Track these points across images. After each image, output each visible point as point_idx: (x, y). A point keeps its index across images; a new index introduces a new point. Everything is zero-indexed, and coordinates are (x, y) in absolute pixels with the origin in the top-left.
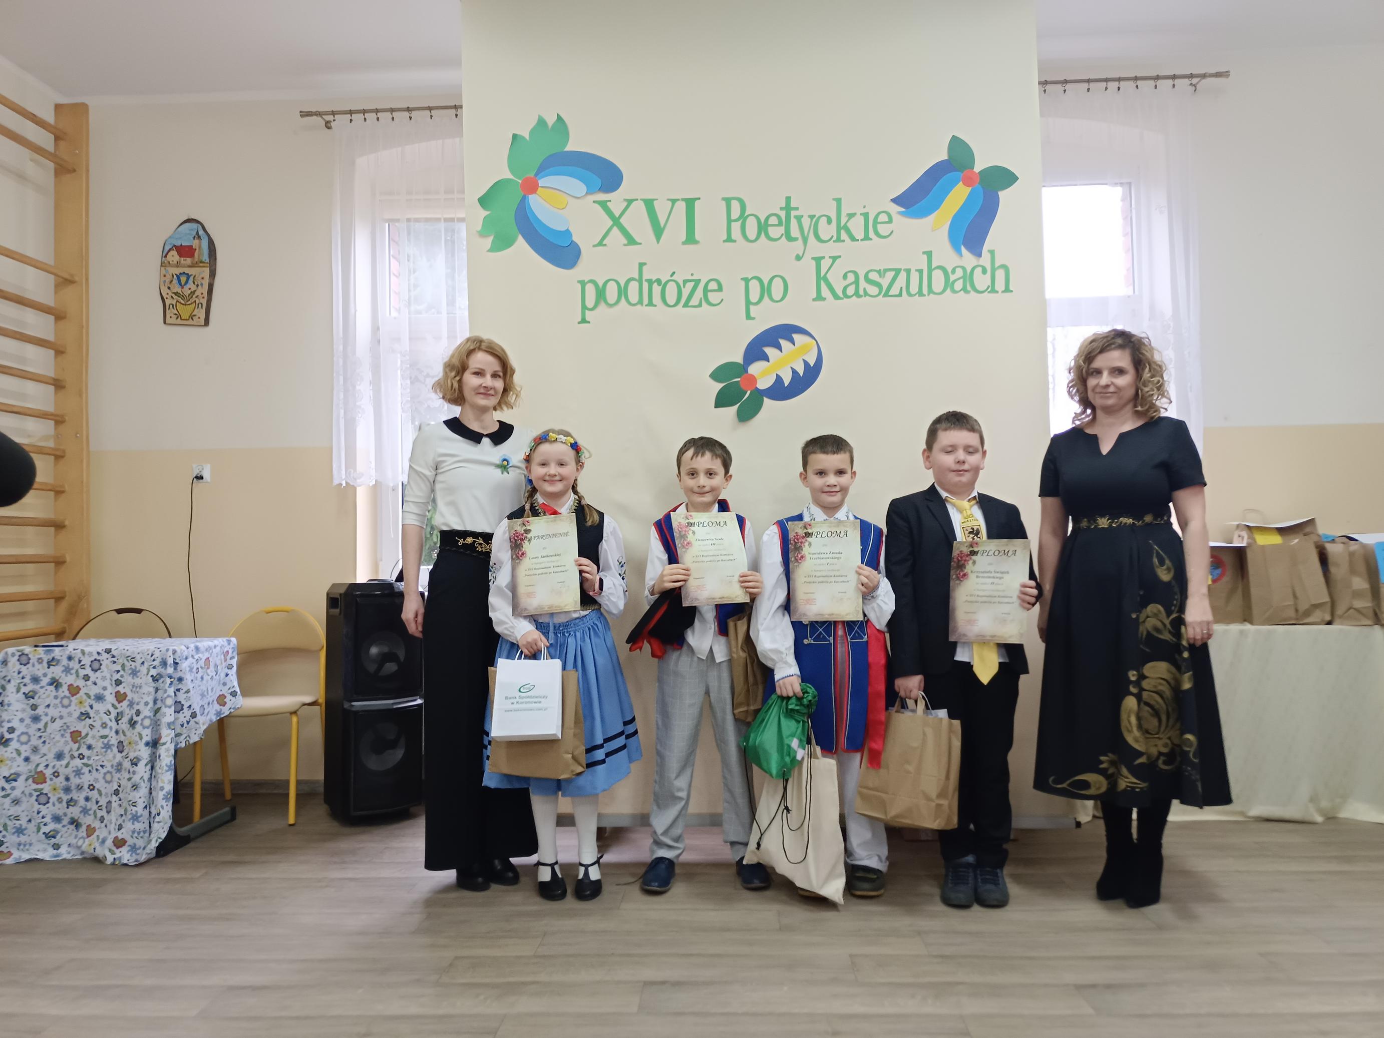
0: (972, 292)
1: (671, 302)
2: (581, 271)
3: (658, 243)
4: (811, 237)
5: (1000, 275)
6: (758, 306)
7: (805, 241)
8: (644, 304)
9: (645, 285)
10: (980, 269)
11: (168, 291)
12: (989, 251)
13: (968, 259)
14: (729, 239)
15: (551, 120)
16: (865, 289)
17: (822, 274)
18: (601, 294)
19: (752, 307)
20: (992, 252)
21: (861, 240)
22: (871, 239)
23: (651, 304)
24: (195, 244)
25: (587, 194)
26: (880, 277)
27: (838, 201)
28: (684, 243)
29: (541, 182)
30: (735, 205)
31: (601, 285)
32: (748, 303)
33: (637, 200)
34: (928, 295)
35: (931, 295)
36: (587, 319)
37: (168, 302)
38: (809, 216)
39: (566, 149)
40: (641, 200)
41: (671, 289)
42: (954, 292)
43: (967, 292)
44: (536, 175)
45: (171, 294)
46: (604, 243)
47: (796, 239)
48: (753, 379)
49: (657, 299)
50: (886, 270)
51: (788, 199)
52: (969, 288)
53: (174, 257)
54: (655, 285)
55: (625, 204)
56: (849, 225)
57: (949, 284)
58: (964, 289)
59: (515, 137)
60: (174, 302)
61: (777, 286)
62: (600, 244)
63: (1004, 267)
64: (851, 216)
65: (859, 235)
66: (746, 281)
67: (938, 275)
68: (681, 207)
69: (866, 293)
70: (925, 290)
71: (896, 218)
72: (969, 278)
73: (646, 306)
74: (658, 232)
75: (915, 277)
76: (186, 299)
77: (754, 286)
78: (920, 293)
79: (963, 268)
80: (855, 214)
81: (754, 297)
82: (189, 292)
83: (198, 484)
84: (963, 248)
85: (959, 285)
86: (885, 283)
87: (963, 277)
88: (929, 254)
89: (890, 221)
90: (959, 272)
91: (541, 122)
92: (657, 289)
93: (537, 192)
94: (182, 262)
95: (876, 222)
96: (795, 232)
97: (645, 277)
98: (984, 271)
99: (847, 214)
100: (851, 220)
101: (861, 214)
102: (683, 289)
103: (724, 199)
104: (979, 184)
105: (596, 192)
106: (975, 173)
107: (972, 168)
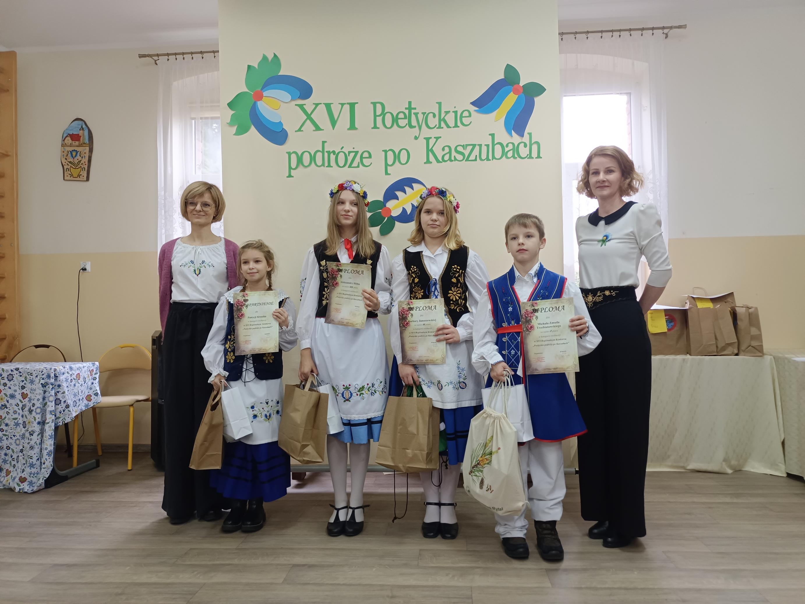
0: (518, 158)
1: (341, 164)
2: (288, 146)
3: (333, 130)
4: (424, 125)
5: (535, 147)
6: (393, 167)
7: (420, 129)
8: (326, 166)
9: (326, 155)
10: (523, 144)
11: (65, 161)
12: (528, 133)
13: (516, 138)
14: (375, 127)
15: (270, 57)
16: (455, 156)
17: (430, 148)
18: (300, 160)
19: (388, 167)
20: (530, 134)
21: (453, 127)
22: (459, 127)
23: (329, 166)
24: (81, 133)
25: (292, 100)
26: (464, 149)
27: (440, 104)
28: (348, 129)
29: (265, 94)
30: (379, 107)
31: (300, 154)
32: (387, 165)
33: (321, 104)
34: (492, 160)
35: (494, 160)
36: (292, 175)
37: (65, 167)
38: (422, 113)
39: (279, 74)
40: (323, 103)
41: (341, 157)
42: (508, 158)
43: (515, 158)
44: (262, 89)
45: (67, 162)
46: (302, 130)
47: (415, 127)
48: (389, 210)
49: (333, 163)
50: (467, 145)
51: (410, 103)
52: (516, 156)
53: (69, 141)
54: (332, 155)
55: (314, 106)
56: (445, 118)
57: (504, 154)
58: (513, 156)
59: (249, 67)
60: (69, 167)
61: (404, 154)
62: (300, 130)
63: (537, 143)
64: (447, 113)
65: (452, 124)
66: (386, 152)
67: (498, 148)
68: (347, 107)
69: (455, 159)
70: (490, 157)
71: (473, 114)
72: (516, 150)
73: (326, 167)
74: (334, 123)
75: (484, 149)
76: (76, 165)
77: (390, 155)
78: (488, 159)
79: (513, 144)
80: (450, 111)
81: (390, 161)
82: (78, 161)
83: (83, 274)
84: (512, 131)
85: (510, 154)
86: (467, 153)
87: (513, 149)
88: (493, 135)
89: (470, 116)
90: (511, 146)
91: (265, 58)
92: (333, 157)
93: (263, 100)
94: (74, 144)
95: (461, 117)
96: (414, 123)
97: (326, 150)
98: (525, 146)
99: (445, 112)
100: (447, 115)
101: (453, 112)
102: (348, 157)
103: (372, 103)
104: (523, 93)
105: (297, 99)
106: (520, 86)
107: (519, 83)
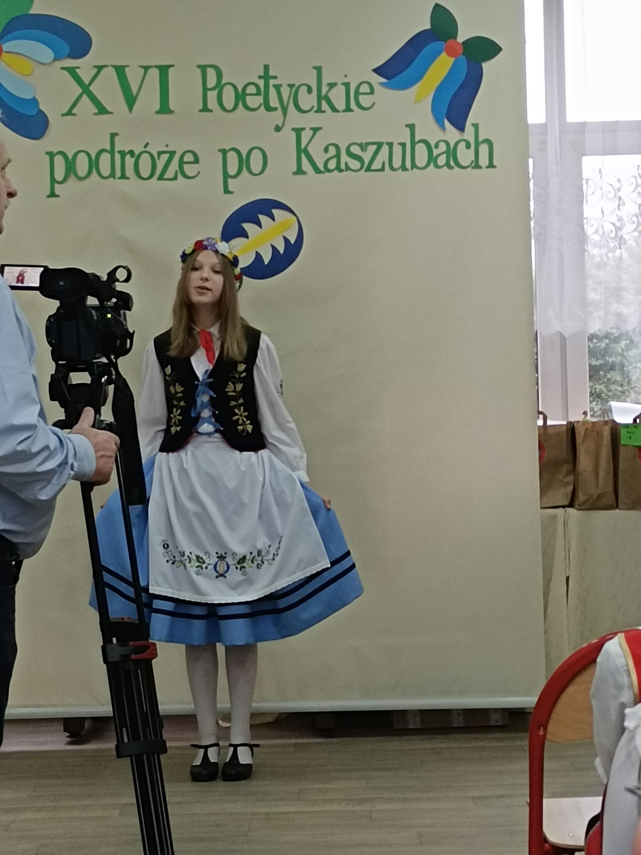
0: (456, 168)
1: (145, 174)
2: (49, 142)
3: (130, 111)
4: (291, 108)
5: (484, 149)
6: (237, 179)
7: (285, 113)
8: (117, 177)
9: (118, 157)
10: (464, 143)
12: (473, 125)
13: (452, 134)
14: (205, 109)
16: (346, 164)
17: (303, 147)
18: (70, 167)
19: (230, 181)
20: (476, 126)
21: (343, 111)
22: (352, 111)
23: (123, 176)
25: (55, 60)
26: (362, 150)
27: (319, 69)
28: (157, 113)
29: (5, 47)
30: (211, 74)
31: (70, 156)
32: (226, 176)
33: (107, 66)
35: (414, 169)
36: (57, 193)
38: (289, 85)
39: (31, 12)
40: (111, 66)
41: (145, 161)
42: (437, 166)
43: (451, 168)
46: (74, 112)
47: (275, 109)
49: (130, 171)
50: (368, 144)
51: (266, 67)
52: (452, 163)
54: (128, 157)
55: (95, 70)
56: (330, 95)
57: (432, 159)
58: (448, 165)
61: (256, 157)
62: (69, 113)
63: (488, 142)
64: (332, 86)
65: (340, 105)
66: (224, 152)
67: (421, 149)
68: (154, 74)
69: (348, 168)
70: (408, 165)
71: (378, 89)
72: (451, 153)
73: (119, 178)
74: (131, 100)
75: (397, 150)
77: (232, 157)
78: (403, 168)
79: (447, 143)
80: (336, 83)
81: (232, 170)
84: (446, 121)
85: (442, 160)
86: (367, 157)
87: (447, 152)
88: (412, 127)
89: (372, 92)
90: (443, 147)
92: (130, 161)
93: (2, 58)
95: (357, 93)
96: (274, 102)
97: (117, 148)
98: (468, 146)
99: (328, 84)
100: (331, 91)
101: (343, 84)
102: (157, 161)
103: (199, 66)
104: (463, 54)
105: (65, 58)
106: (458, 42)
107: (455, 38)
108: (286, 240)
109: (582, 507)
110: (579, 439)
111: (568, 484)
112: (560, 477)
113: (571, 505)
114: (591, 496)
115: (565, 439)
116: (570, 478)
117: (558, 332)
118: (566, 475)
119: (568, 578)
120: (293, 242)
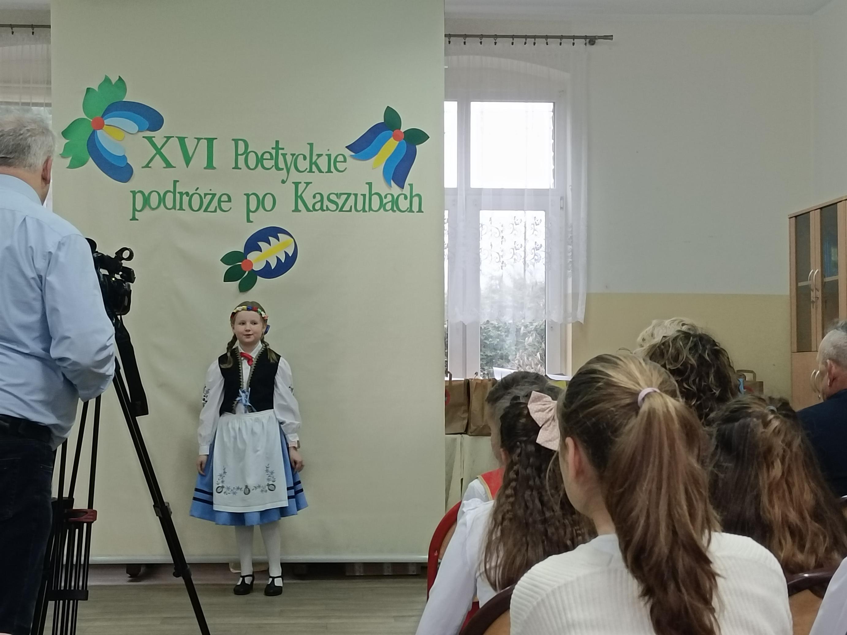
0: (397, 211)
1: (196, 208)
2: (133, 184)
3: (187, 167)
4: (293, 168)
5: (416, 200)
6: (256, 213)
7: (288, 172)
9: (178, 196)
10: (403, 196)
12: (409, 184)
13: (395, 190)
14: (236, 167)
15: (114, 79)
16: (327, 206)
17: (299, 194)
18: (146, 201)
19: (251, 214)
20: (411, 185)
21: (326, 172)
22: (332, 172)
23: (181, 209)
25: (138, 131)
26: (338, 198)
27: (311, 145)
29: (106, 122)
30: (241, 145)
31: (146, 195)
32: (249, 211)
33: (173, 137)
34: (369, 211)
35: (371, 211)
36: (137, 218)
38: (291, 154)
39: (124, 100)
40: (176, 137)
41: (196, 199)
42: (386, 210)
43: (394, 211)
44: (102, 117)
46: (150, 166)
47: (283, 169)
48: (251, 264)
49: (185, 205)
50: (341, 194)
51: (277, 142)
52: (395, 209)
54: (185, 196)
55: (165, 139)
56: (317, 161)
57: (382, 205)
58: (392, 209)
59: (88, 89)
61: (269, 200)
62: (147, 166)
63: (419, 196)
64: (319, 156)
65: (324, 168)
66: (248, 195)
67: (375, 199)
68: (204, 143)
69: (328, 209)
70: (367, 208)
71: (349, 159)
72: (395, 202)
73: (178, 210)
74: (188, 160)
75: (360, 199)
77: (253, 199)
78: (364, 210)
79: (392, 195)
80: (322, 155)
81: (253, 207)
84: (392, 181)
85: (389, 206)
86: (340, 202)
87: (392, 202)
88: (370, 184)
89: (345, 161)
90: (389, 198)
91: (107, 80)
92: (185, 199)
93: (103, 128)
95: (335, 161)
96: (281, 165)
97: (177, 191)
98: (406, 198)
99: (317, 154)
100: (319, 159)
101: (326, 155)
102: (204, 200)
103: (233, 140)
104: (404, 139)
105: (146, 131)
106: (401, 132)
107: (400, 129)
108: (286, 254)
109: (473, 434)
110: (472, 390)
111: (464, 419)
112: (459, 413)
113: (466, 432)
114: (478, 427)
115: (463, 390)
116: (466, 415)
117: (461, 321)
118: (463, 413)
119: (462, 480)
120: (290, 255)
